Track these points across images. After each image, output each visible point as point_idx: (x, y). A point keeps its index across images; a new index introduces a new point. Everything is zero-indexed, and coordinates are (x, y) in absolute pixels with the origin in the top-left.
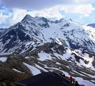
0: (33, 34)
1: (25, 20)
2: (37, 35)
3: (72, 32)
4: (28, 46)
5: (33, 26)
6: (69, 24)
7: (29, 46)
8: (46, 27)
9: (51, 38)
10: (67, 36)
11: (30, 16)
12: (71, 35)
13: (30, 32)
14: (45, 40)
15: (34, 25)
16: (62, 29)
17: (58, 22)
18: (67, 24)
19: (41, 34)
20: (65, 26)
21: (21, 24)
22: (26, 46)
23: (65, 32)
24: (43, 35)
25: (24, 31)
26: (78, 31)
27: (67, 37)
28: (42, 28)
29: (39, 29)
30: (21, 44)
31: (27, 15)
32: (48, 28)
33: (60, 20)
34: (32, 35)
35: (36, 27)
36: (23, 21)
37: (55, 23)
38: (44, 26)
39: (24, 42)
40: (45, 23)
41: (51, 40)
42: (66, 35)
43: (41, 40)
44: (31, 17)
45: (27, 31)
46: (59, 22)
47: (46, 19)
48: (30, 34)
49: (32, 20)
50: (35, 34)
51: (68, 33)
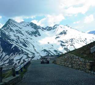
0: (21, 45)
1: (8, 26)
2: (26, 46)
3: (72, 41)
4: (17, 60)
5: (19, 35)
6: (67, 31)
7: (19, 61)
8: (36, 36)
9: (45, 50)
10: (66, 47)
11: (14, 21)
12: (71, 45)
13: (16, 42)
14: (37, 53)
15: (20, 32)
16: (57, 37)
17: (51, 29)
18: (64, 31)
19: (30, 44)
20: (61, 33)
21: (3, 32)
22: (14, 61)
23: (62, 42)
24: (34, 47)
25: (9, 41)
26: (79, 40)
27: (65, 49)
28: (31, 37)
29: (27, 38)
30: (7, 59)
31: (10, 20)
32: (39, 37)
33: (54, 26)
34: (19, 46)
35: (23, 35)
36: (6, 28)
37: (47, 30)
38: (34, 34)
39: (11, 55)
40: (34, 30)
41: (46, 53)
42: (64, 46)
43: (32, 53)
44: (16, 22)
45: (13, 40)
46: (53, 29)
47: (36, 25)
48: (17, 45)
49: (17, 26)
50: (23, 45)
51: (67, 42)
